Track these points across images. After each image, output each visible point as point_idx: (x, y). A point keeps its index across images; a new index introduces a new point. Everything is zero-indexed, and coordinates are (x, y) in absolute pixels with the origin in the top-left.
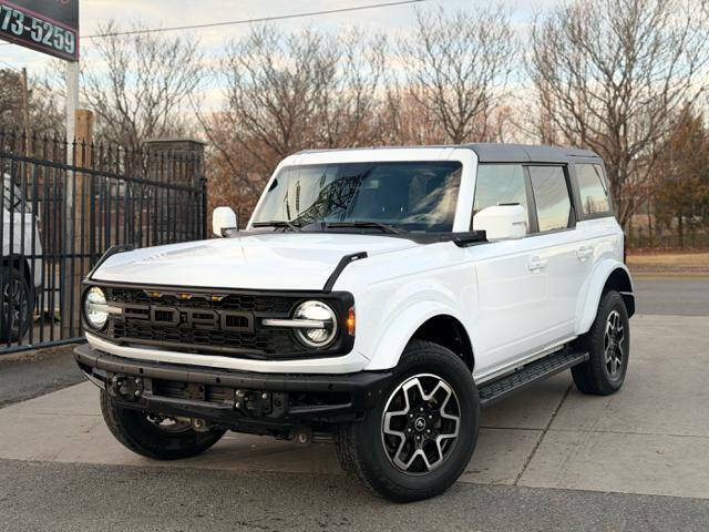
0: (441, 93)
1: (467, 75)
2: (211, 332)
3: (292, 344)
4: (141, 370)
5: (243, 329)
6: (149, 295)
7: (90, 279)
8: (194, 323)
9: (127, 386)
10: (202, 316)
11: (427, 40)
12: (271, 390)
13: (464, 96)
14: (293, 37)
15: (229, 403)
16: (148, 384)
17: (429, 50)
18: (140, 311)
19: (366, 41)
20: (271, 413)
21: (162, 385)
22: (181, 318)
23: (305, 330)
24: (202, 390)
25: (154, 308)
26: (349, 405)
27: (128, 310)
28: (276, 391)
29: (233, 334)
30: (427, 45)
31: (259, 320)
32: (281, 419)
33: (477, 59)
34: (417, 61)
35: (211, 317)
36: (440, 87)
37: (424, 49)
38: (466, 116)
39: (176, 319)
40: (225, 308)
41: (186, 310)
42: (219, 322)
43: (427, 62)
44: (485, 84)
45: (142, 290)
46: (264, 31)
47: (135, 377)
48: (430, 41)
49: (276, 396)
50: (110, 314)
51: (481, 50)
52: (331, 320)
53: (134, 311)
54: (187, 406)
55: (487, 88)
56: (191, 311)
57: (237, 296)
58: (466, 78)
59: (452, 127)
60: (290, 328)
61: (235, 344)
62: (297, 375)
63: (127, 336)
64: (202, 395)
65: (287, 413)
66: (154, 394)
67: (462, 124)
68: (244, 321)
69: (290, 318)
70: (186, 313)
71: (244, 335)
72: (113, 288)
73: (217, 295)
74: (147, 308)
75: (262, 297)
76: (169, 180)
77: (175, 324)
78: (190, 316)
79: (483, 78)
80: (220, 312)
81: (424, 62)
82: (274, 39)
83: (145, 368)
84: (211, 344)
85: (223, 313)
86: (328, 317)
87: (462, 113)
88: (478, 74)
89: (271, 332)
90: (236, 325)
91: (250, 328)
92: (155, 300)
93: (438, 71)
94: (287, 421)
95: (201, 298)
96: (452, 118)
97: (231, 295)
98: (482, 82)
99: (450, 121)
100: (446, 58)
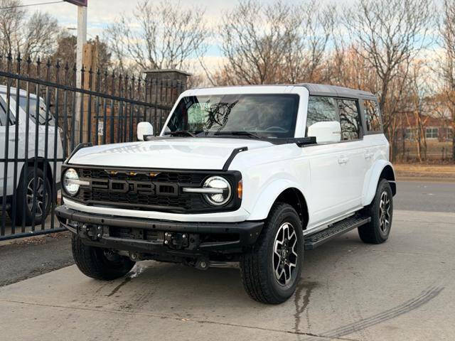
0: (374, 46)
1: (395, 34)
2: (149, 196)
3: (202, 204)
4: (103, 221)
5: (171, 194)
6: (109, 173)
7: (67, 163)
8: (138, 191)
9: (92, 231)
10: (143, 186)
11: (365, 9)
12: (188, 232)
13: (391, 49)
14: (269, 9)
15: (160, 241)
16: (106, 229)
17: (367, 15)
18: (102, 183)
19: (321, 10)
20: (188, 247)
21: (116, 230)
22: (130, 188)
23: (210, 195)
24: (141, 233)
25: (112, 181)
26: (238, 242)
27: (94, 183)
28: (191, 233)
29: (164, 197)
30: (365, 13)
31: (181, 188)
32: (194, 251)
33: (403, 22)
34: (357, 24)
35: (150, 186)
36: (374, 42)
37: (363, 15)
38: (393, 63)
39: (126, 188)
40: (159, 181)
41: (133, 182)
42: (155, 190)
43: (365, 25)
44: (408, 40)
45: (103, 170)
46: (249, 4)
47: (98, 225)
48: (368, 9)
49: (192, 236)
50: (81, 185)
51: (406, 15)
52: (228, 188)
53: (98, 183)
54: (133, 243)
55: (409, 43)
56: (136, 183)
57: (167, 173)
58: (393, 36)
59: (382, 72)
60: (201, 193)
61: (165, 204)
62: (205, 223)
63: (93, 199)
64: (141, 236)
65: (198, 247)
66: (110, 236)
67: (389, 69)
68: (171, 189)
69: (201, 187)
70: (133, 184)
71: (171, 197)
72: (84, 169)
73: (154, 172)
74: (106, 181)
75: (183, 174)
76: (156, 102)
77: (125, 191)
78: (136, 186)
79: (407, 35)
80: (156, 183)
81: (363, 24)
82: (256, 10)
83: (105, 219)
84: (149, 204)
85: (158, 184)
86: (226, 187)
87: (390, 62)
88: (403, 33)
89: (190, 196)
90: (166, 191)
91: (175, 194)
92: (112, 176)
93: (373, 31)
94: (198, 252)
95: (142, 175)
96: (382, 64)
97: (163, 173)
98: (405, 39)
99: (381, 67)
100: (379, 21)
